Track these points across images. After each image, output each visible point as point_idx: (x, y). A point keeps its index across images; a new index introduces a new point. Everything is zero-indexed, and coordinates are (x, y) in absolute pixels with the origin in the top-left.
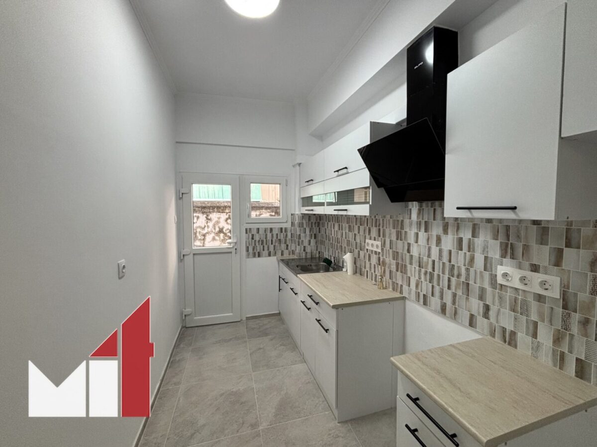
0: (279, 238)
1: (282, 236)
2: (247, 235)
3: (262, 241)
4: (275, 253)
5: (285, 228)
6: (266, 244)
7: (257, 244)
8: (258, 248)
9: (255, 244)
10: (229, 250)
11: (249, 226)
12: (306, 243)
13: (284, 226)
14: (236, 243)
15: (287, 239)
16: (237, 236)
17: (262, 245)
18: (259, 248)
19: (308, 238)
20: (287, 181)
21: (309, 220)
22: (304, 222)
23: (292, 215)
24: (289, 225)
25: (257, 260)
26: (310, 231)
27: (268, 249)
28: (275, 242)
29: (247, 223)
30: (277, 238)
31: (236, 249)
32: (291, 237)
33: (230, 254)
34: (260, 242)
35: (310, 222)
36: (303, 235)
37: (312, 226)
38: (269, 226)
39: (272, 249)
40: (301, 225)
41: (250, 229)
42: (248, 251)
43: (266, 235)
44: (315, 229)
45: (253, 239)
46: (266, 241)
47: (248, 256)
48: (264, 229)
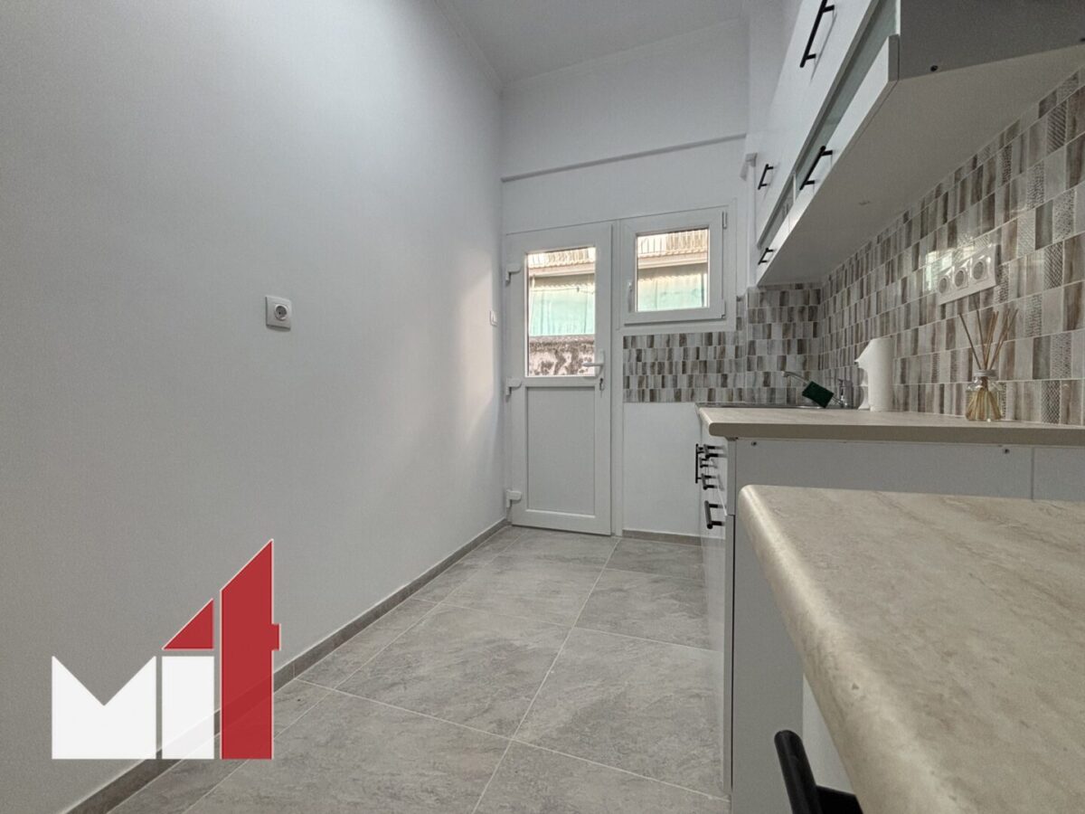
0: (702, 358)
1: (710, 354)
2: (627, 351)
3: (661, 365)
4: (693, 394)
5: (720, 333)
6: (671, 372)
7: (649, 372)
8: (651, 382)
9: (644, 373)
10: (589, 383)
11: (630, 332)
12: (772, 364)
13: (715, 328)
14: (602, 366)
15: (726, 360)
16: (604, 353)
17: (659, 373)
18: (653, 380)
19: (778, 351)
20: (725, 216)
21: (782, 304)
22: (767, 307)
23: (739, 299)
24: (729, 326)
25: (648, 408)
26: (785, 333)
27: (675, 384)
28: (694, 365)
29: (626, 325)
30: (698, 358)
31: (602, 380)
32: (737, 356)
33: (590, 393)
34: (656, 368)
35: (785, 308)
36: (761, 343)
37: (791, 319)
38: (676, 330)
39: (683, 382)
40: (757, 316)
41: (634, 338)
42: (628, 386)
43: (670, 351)
44: (802, 328)
45: (639, 359)
46: (671, 364)
47: (628, 397)
48: (667, 338)
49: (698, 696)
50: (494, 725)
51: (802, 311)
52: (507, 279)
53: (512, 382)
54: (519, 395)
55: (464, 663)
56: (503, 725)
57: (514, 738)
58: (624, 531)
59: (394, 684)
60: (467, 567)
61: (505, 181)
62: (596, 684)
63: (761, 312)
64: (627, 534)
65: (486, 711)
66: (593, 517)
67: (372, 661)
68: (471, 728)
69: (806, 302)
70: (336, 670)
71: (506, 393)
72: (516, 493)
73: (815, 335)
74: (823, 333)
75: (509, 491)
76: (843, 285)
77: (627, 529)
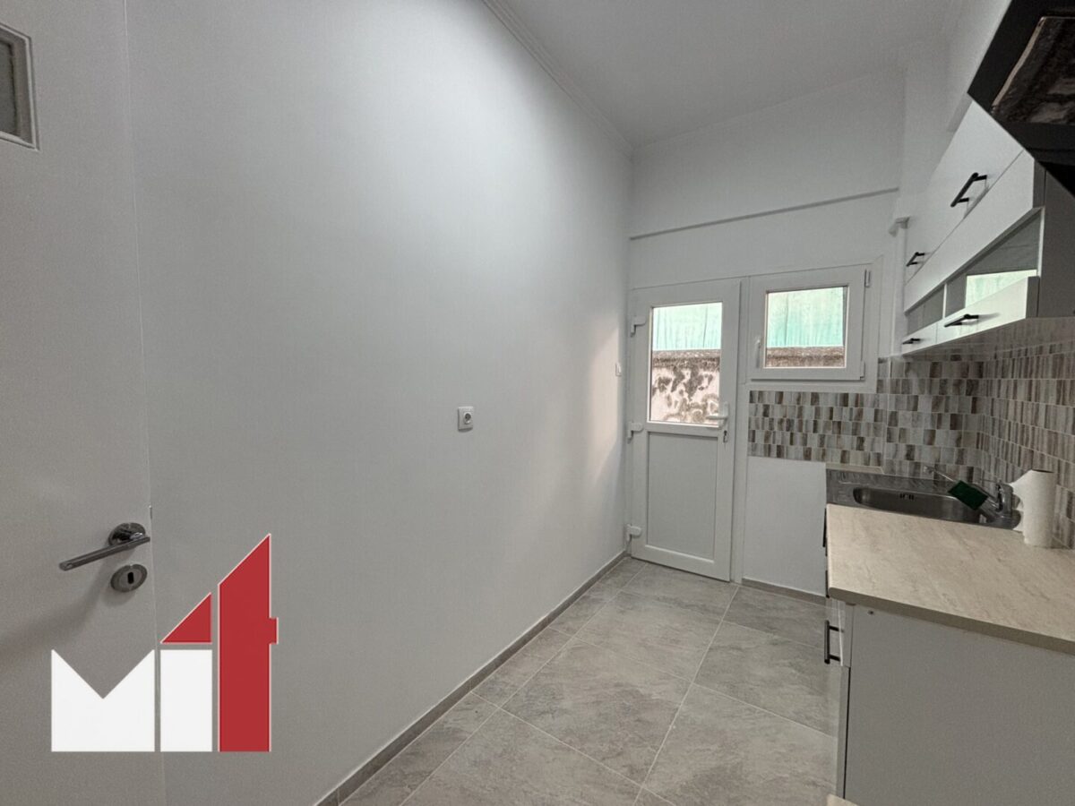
0: (836, 418)
1: (845, 415)
2: (754, 404)
3: (790, 423)
4: (824, 454)
5: (857, 395)
6: (800, 430)
7: (776, 428)
8: (778, 437)
9: (772, 428)
10: (713, 434)
11: (757, 387)
12: (917, 437)
13: (852, 389)
14: (726, 419)
15: (863, 423)
16: (729, 406)
17: (788, 430)
18: (780, 436)
19: (926, 425)
20: (867, 276)
21: (932, 375)
22: (913, 378)
23: (880, 361)
24: (868, 388)
25: (773, 463)
26: (936, 405)
27: (805, 443)
28: (826, 426)
29: (753, 380)
30: (831, 418)
31: (725, 432)
32: (876, 420)
33: (714, 442)
34: (785, 424)
35: (936, 380)
36: (905, 416)
37: (943, 392)
38: (809, 388)
39: (814, 442)
40: (901, 387)
41: (761, 393)
42: (753, 440)
43: (801, 409)
44: (957, 402)
45: (765, 414)
46: (801, 422)
47: (753, 451)
48: (797, 396)
49: (814, 784)
50: (626, 770)
51: (958, 384)
52: (632, 331)
53: (635, 426)
54: (640, 440)
55: (598, 703)
56: (633, 771)
57: (643, 786)
58: (743, 580)
59: (543, 713)
60: (594, 600)
61: (633, 239)
62: (714, 748)
63: (907, 383)
64: (746, 583)
65: (619, 754)
66: (712, 561)
67: (525, 686)
68: (608, 768)
69: (965, 373)
70: (498, 689)
71: (628, 436)
72: (636, 529)
73: (974, 410)
74: (984, 410)
75: (629, 525)
76: (1010, 375)
77: (746, 578)
